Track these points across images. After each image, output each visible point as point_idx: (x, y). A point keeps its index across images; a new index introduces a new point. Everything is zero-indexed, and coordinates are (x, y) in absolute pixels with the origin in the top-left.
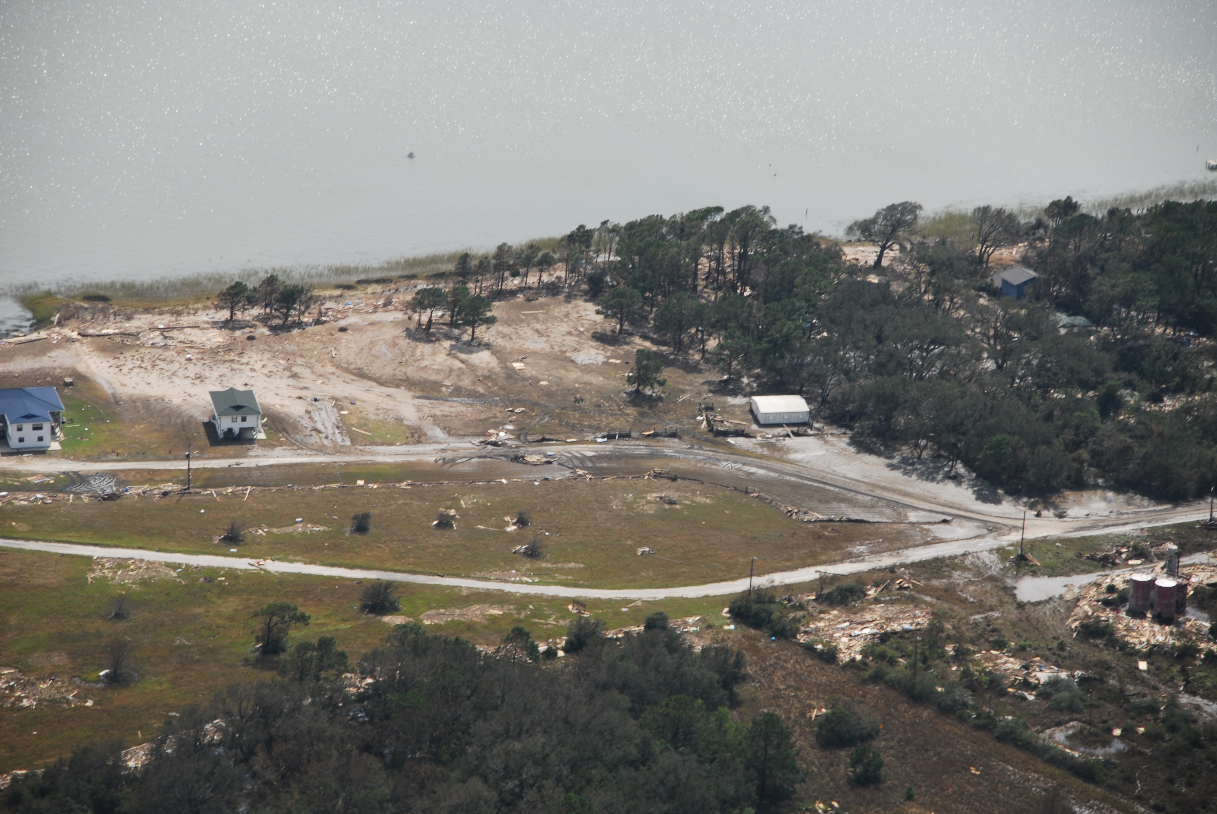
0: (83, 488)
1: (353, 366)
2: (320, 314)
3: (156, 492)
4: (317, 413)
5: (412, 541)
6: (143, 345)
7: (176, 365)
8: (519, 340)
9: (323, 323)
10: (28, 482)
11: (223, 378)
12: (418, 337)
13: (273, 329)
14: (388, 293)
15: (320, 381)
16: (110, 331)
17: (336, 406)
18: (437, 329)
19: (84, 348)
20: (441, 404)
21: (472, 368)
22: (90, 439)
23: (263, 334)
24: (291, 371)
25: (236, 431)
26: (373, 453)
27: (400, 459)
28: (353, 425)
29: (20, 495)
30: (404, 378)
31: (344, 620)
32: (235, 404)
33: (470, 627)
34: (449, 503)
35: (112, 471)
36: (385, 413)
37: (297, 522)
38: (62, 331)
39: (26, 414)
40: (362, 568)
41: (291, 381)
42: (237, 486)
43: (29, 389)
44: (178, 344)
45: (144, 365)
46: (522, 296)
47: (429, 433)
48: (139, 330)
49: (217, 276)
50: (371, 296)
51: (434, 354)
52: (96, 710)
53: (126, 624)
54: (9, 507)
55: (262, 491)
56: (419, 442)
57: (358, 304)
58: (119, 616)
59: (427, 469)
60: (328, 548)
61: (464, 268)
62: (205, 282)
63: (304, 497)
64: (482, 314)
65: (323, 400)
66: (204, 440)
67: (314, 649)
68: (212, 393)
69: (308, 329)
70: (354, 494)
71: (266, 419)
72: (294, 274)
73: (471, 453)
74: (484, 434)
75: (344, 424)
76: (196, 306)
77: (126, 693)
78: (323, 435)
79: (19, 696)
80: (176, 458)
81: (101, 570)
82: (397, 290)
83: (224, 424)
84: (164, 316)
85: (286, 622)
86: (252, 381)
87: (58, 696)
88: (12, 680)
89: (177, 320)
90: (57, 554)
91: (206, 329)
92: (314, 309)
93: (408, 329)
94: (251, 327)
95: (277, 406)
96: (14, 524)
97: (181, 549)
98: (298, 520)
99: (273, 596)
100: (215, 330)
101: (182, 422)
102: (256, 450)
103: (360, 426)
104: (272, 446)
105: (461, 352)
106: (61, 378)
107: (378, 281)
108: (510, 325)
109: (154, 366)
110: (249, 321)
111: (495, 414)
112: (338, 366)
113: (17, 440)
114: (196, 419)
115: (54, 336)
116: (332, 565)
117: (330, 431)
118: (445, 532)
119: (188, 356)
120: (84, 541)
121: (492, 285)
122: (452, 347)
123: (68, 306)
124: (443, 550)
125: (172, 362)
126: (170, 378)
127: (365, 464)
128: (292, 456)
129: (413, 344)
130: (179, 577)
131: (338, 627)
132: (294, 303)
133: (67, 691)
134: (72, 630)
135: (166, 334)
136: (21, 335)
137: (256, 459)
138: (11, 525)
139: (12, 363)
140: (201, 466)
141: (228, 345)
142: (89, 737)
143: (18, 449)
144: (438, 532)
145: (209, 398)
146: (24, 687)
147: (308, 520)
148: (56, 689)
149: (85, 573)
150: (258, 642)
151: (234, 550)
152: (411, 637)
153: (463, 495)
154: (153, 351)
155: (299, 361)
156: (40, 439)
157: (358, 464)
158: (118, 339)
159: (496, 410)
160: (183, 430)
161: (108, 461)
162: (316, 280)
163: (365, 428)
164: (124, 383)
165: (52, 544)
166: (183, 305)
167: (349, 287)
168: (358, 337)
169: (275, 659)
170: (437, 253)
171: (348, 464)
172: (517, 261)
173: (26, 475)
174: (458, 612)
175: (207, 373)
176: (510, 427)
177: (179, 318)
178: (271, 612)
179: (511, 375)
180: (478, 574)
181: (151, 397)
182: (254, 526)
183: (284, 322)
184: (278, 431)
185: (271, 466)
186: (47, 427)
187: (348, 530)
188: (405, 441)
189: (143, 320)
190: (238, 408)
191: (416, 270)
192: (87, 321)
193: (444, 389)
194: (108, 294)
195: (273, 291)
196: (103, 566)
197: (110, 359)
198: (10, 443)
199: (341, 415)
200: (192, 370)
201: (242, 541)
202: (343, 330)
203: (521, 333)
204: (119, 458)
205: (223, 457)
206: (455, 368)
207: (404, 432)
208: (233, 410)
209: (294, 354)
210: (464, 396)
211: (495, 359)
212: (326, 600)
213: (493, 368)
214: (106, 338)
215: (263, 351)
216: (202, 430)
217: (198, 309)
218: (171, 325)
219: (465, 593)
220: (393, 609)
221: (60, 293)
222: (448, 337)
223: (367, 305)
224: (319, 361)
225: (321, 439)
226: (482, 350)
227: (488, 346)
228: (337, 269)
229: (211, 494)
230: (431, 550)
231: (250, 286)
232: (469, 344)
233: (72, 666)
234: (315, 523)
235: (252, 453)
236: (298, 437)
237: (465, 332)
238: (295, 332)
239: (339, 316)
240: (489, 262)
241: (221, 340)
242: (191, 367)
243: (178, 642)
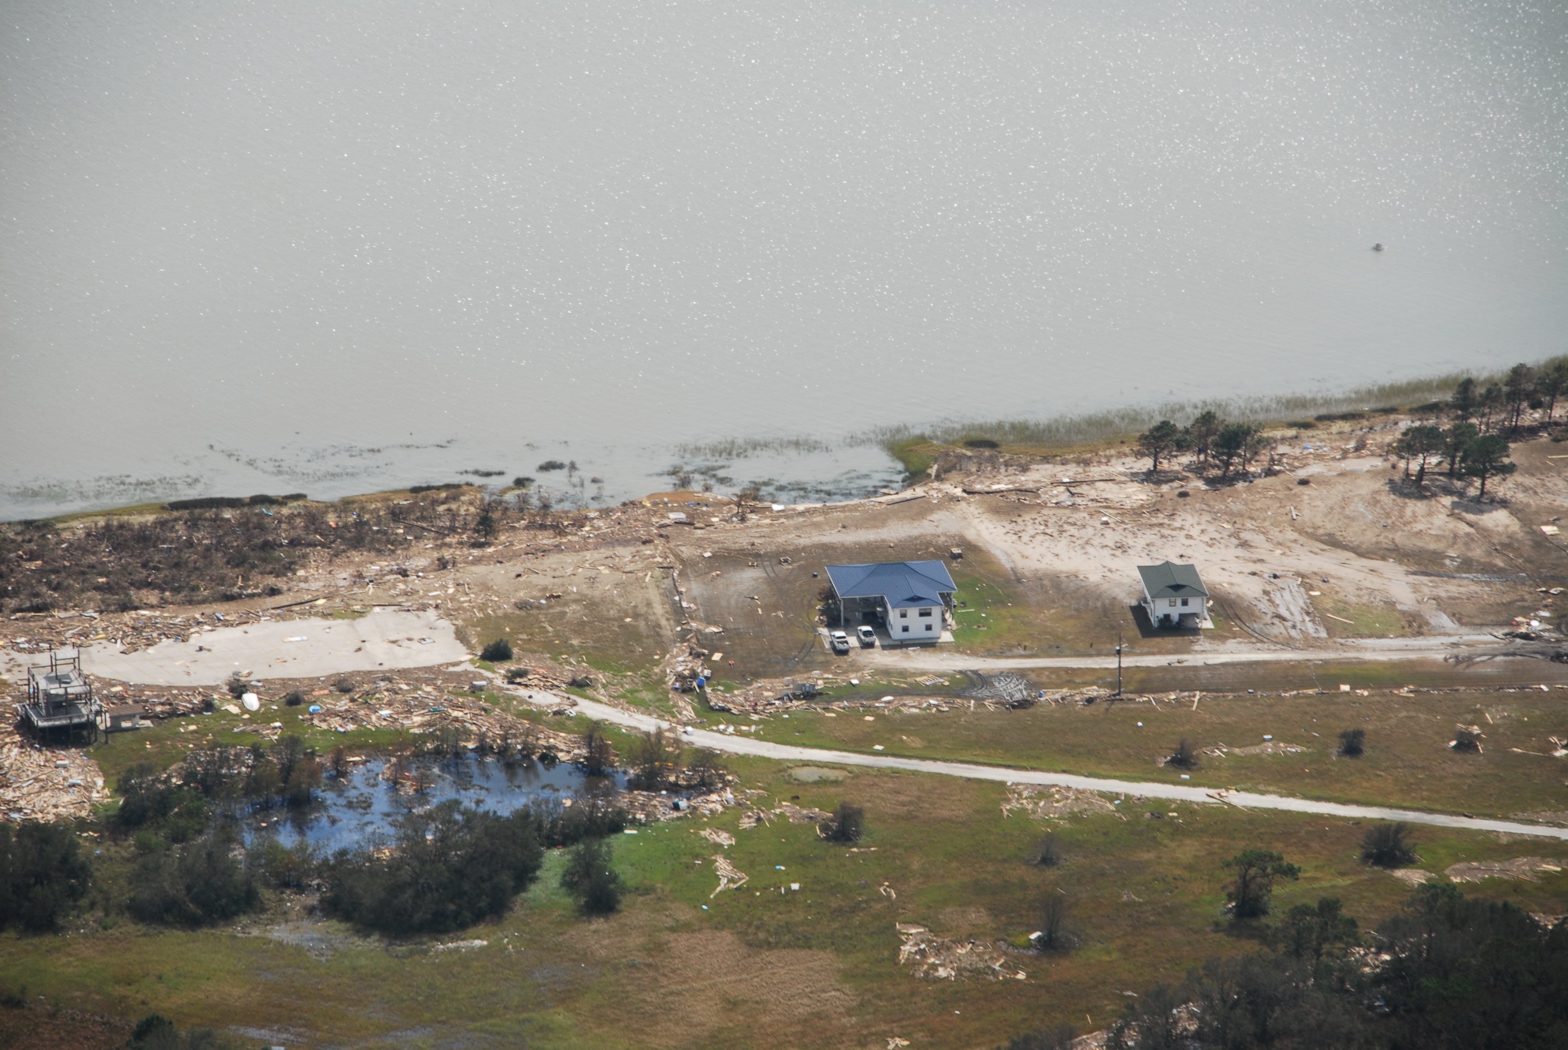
0: (986, 692)
1: (1321, 531)
2: (1272, 460)
3: (1078, 698)
4: (1278, 594)
5: (1423, 768)
6: (1044, 505)
7: (1090, 531)
8: (1547, 495)
9: (1276, 473)
10: (917, 683)
11: (1151, 548)
12: (1406, 491)
13: (1210, 482)
14: (1360, 433)
15: (1279, 552)
16: (1002, 487)
17: (1303, 584)
18: (1432, 480)
19: (972, 509)
20: (1446, 583)
21: (1485, 533)
22: (989, 628)
23: (1198, 489)
24: (1239, 538)
25: (1175, 617)
26: (1358, 649)
27: (1396, 657)
28: (1327, 610)
29: (909, 701)
30: (1392, 547)
31: (1342, 874)
32: (1173, 583)
33: (1517, 887)
34: (1469, 717)
35: (1019, 669)
36: (1370, 594)
37: (1265, 740)
38: (942, 487)
39: (911, 595)
40: (1359, 803)
41: (1240, 552)
42: (1182, 691)
43: (912, 563)
44: (1090, 503)
45: (1048, 531)
46: (1546, 435)
47: (1433, 621)
48: (1038, 485)
49: (1132, 413)
50: (1337, 437)
51: (1430, 514)
52: (1031, 985)
53: (1057, 872)
54: (897, 715)
55: (1215, 698)
56: (1420, 634)
57: (1321, 447)
58: (1047, 861)
59: (1434, 670)
60: (1310, 776)
61: (1465, 399)
62: (1117, 421)
63: (1270, 706)
64: (1496, 461)
65: (1285, 576)
66: (1133, 630)
67: (1313, 913)
68: (1140, 568)
69: (1257, 481)
70: (1339, 703)
71: (1211, 602)
72: (1231, 408)
73: (1494, 649)
74: (1509, 623)
75: (1315, 609)
76: (1108, 453)
77: (1065, 963)
78: (1289, 624)
79: (933, 964)
80: (1099, 654)
81: (1018, 799)
82: (1371, 428)
83: (1159, 609)
84: (1068, 467)
85: (1268, 875)
86: (1188, 552)
87: (981, 965)
88: (923, 941)
89: (1085, 472)
90: (961, 777)
91: (1124, 483)
92: (1264, 456)
93: (1391, 481)
94: (1181, 480)
95: (1225, 585)
96: (904, 738)
97: (1118, 774)
98: (1266, 737)
99: (1243, 838)
100: (1136, 484)
101: (1104, 605)
102: (1202, 644)
103: (1338, 612)
104: (1223, 639)
105: (1467, 511)
106: (947, 548)
107: (1344, 417)
108: (1533, 475)
109: (1061, 532)
110: (1178, 472)
111: (1522, 596)
112: (1301, 532)
113: (901, 629)
114: (1120, 602)
115: (934, 493)
116: (1318, 799)
117: (1298, 618)
118: (1467, 756)
119: (1105, 519)
120: (993, 762)
121: (1505, 420)
122: (1455, 505)
123: (947, 454)
124: (1469, 781)
125: (1084, 526)
126: (1083, 548)
127: (1349, 663)
128: (1249, 652)
129: (1400, 501)
130: (1118, 811)
131: (1334, 883)
132: (1238, 447)
133: (992, 958)
134: (989, 878)
135: (1072, 490)
136: (892, 492)
137: (1204, 656)
138: (901, 740)
139: (885, 530)
140: (1133, 664)
141: (1155, 504)
142: (1025, 1020)
143: (901, 641)
144: (1458, 757)
145: (1138, 575)
146: (938, 952)
147: (1279, 737)
148: (978, 955)
149: (999, 804)
150: (1230, 901)
151: (1185, 776)
152: (1442, 901)
153: (1488, 706)
154: (1059, 512)
155: (1249, 524)
156: (929, 628)
157: (1339, 663)
158: (1013, 497)
159: (1524, 591)
160: (1106, 616)
161: (1013, 657)
162: (1261, 417)
163: (1345, 614)
164: (1026, 553)
165: (954, 765)
166: (1091, 451)
167: (1306, 426)
168: (1324, 492)
169: (1255, 923)
170: (1422, 378)
171: (1326, 662)
172: (1539, 387)
173: (914, 675)
174: (1497, 866)
175: (1130, 541)
176: (1545, 614)
177: (1087, 469)
178: (1248, 861)
179: (1541, 542)
180: (1520, 815)
181: (1061, 572)
182: (1209, 744)
183: (1225, 472)
184: (1228, 617)
185: (1224, 665)
186: (936, 611)
187: (1334, 752)
188: (1401, 632)
189: (1043, 472)
190: (1177, 588)
191: (1395, 402)
192: (972, 474)
193: (1447, 562)
194: (995, 438)
195: (1209, 433)
196: (1020, 794)
197: (1006, 524)
198: (892, 633)
199: (1311, 597)
200: (1111, 537)
201: (1195, 764)
202: (1304, 482)
203: (1549, 484)
204: (1028, 652)
205: (1160, 653)
206: (1461, 533)
207: (1399, 620)
208: (1170, 590)
209: (1241, 515)
210: (1477, 572)
211: (1516, 521)
212: (1315, 845)
213: (1514, 533)
214: (998, 495)
215: (1201, 512)
216: (1130, 616)
217: (1112, 456)
218: (1079, 478)
219: (1504, 840)
220: (1406, 861)
221: (937, 438)
222: (1448, 491)
223: (1332, 448)
224: (1275, 524)
225: (1286, 629)
226: (1496, 509)
227: (1504, 503)
228: (1288, 402)
229: (1149, 701)
230: (1451, 781)
231: (1180, 426)
232: (1477, 500)
233: (995, 926)
234: (1290, 741)
235: (1197, 647)
236: (1255, 625)
237: (1471, 484)
238: (1240, 485)
239: (1296, 464)
240: (1500, 390)
241: (1144, 497)
242: (1108, 532)
243: (1125, 898)
